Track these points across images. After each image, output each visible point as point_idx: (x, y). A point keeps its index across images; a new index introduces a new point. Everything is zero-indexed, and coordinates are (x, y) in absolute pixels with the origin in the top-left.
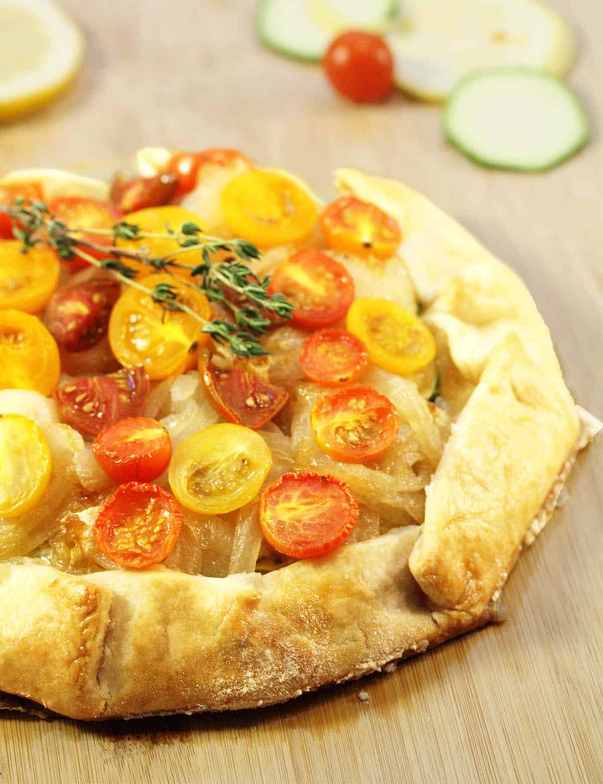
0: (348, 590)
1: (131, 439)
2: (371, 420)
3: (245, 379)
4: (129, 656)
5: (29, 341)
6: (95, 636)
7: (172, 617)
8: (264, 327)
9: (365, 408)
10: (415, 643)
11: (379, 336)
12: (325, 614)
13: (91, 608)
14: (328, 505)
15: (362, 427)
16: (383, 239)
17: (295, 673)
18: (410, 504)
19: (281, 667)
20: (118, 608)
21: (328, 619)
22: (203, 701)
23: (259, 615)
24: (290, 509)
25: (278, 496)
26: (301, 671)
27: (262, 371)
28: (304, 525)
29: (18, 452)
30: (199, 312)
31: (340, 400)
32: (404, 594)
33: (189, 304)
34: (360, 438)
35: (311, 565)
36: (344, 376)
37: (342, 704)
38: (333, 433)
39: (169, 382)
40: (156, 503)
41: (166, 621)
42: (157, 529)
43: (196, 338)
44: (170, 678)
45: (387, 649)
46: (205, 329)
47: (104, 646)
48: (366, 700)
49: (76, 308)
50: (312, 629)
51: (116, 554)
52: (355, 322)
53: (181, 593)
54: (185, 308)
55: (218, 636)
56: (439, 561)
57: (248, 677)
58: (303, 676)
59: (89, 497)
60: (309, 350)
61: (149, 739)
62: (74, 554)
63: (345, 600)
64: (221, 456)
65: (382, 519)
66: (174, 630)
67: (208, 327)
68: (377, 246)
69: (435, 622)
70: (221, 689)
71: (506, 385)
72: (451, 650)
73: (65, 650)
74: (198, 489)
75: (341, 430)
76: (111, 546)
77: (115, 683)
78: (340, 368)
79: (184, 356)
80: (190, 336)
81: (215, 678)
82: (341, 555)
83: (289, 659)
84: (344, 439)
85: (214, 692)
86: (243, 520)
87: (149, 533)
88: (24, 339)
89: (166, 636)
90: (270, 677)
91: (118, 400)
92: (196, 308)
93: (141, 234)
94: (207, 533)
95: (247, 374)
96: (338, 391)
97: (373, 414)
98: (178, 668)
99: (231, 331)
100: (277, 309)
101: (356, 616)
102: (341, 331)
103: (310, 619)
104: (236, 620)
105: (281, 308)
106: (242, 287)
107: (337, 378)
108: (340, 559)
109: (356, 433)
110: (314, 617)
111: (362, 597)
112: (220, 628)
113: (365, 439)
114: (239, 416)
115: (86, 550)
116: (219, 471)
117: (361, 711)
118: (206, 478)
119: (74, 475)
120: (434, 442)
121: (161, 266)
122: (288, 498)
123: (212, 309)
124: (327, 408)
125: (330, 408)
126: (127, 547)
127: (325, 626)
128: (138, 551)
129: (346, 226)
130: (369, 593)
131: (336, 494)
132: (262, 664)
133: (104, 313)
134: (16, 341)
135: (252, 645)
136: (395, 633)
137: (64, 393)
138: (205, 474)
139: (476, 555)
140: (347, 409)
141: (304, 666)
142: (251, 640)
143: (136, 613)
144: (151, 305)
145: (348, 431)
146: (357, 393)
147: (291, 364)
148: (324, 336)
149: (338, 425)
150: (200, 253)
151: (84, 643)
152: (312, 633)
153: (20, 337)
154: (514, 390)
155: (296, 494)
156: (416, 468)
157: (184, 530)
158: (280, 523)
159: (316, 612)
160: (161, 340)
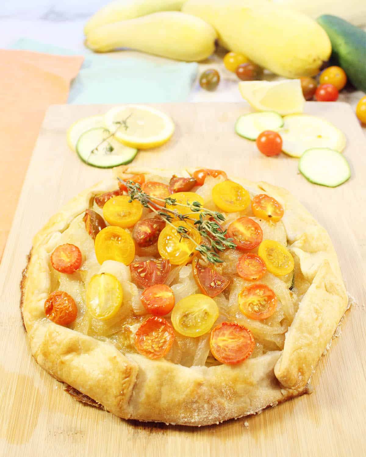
0: (246, 381)
1: (157, 296)
2: (265, 300)
3: (212, 273)
4: (142, 398)
5: (123, 241)
6: (128, 388)
7: (164, 384)
8: (223, 250)
9: (263, 295)
10: (272, 403)
11: (271, 258)
12: (233, 391)
13: (127, 375)
14: (241, 341)
15: (260, 304)
16: (276, 214)
17: (217, 416)
18: (278, 341)
19: (210, 413)
20: (140, 375)
21: (234, 393)
22: (174, 422)
23: (204, 388)
24: (224, 340)
25: (219, 332)
26: (220, 415)
27: (219, 269)
28: (229, 349)
29: (108, 292)
30: (195, 240)
31: (252, 289)
32: (270, 380)
33: (192, 235)
34: (259, 309)
35: (230, 367)
36: (255, 277)
37: (236, 427)
38: (248, 305)
39: (180, 267)
40: (164, 328)
41: (161, 385)
42: (163, 341)
43: (193, 251)
44: (160, 410)
45: (259, 406)
46: (197, 249)
47: (133, 391)
48: (247, 426)
49: (146, 229)
50: (227, 397)
51: (142, 350)
52: (262, 251)
53: (169, 374)
54: (190, 238)
55: (184, 396)
56: (288, 372)
57: (195, 415)
58: (220, 417)
59: (136, 317)
60: (241, 262)
61: (149, 430)
62: (126, 343)
63: (244, 386)
64: (196, 309)
65: (264, 346)
66: (164, 390)
67: (199, 248)
68: (274, 217)
69: (282, 394)
70: (182, 419)
71: (323, 285)
72: (287, 404)
73: (114, 391)
74: (184, 324)
75: (251, 304)
76: (141, 346)
77: (136, 407)
78: (254, 273)
79: (187, 258)
80: (191, 249)
81: (181, 414)
82: (244, 365)
83: (215, 410)
84: (252, 309)
85: (179, 419)
86: (202, 340)
87: (158, 342)
88: (121, 240)
89: (160, 392)
90: (205, 416)
91: (156, 273)
92: (194, 238)
93: (176, 203)
94: (185, 344)
95: (213, 271)
96: (252, 284)
97: (266, 298)
98: (164, 406)
99: (208, 250)
100: (229, 246)
101: (247, 392)
102: (255, 255)
103: (226, 392)
104: (192, 392)
105: (231, 246)
106: (215, 234)
107: (252, 277)
108: (244, 367)
109: (258, 306)
110: (228, 392)
111: (251, 384)
112: (185, 393)
113: (262, 310)
114: (206, 290)
115: (131, 343)
116: (194, 316)
117: (244, 432)
118: (188, 319)
119: (131, 306)
120: (291, 311)
121: (183, 218)
122: (224, 335)
123: (202, 239)
124: (246, 293)
125: (247, 293)
126: (148, 348)
127: (233, 396)
128: (153, 351)
129: (261, 207)
130: (255, 382)
131: (245, 335)
132: (202, 410)
133: (158, 232)
134: (118, 240)
135: (199, 403)
136: (264, 399)
137: (134, 267)
138: (188, 316)
139: (304, 365)
140: (255, 294)
141: (221, 413)
142: (199, 401)
143: (148, 380)
144: (176, 234)
145: (254, 305)
146: (260, 287)
147: (233, 267)
148: (248, 256)
149: (250, 302)
150: (199, 215)
151: (123, 390)
152: (227, 399)
153: (120, 239)
154: (326, 287)
155: (227, 332)
156: (281, 323)
157: (175, 343)
158: (218, 347)
159: (230, 390)
160: (178, 249)
